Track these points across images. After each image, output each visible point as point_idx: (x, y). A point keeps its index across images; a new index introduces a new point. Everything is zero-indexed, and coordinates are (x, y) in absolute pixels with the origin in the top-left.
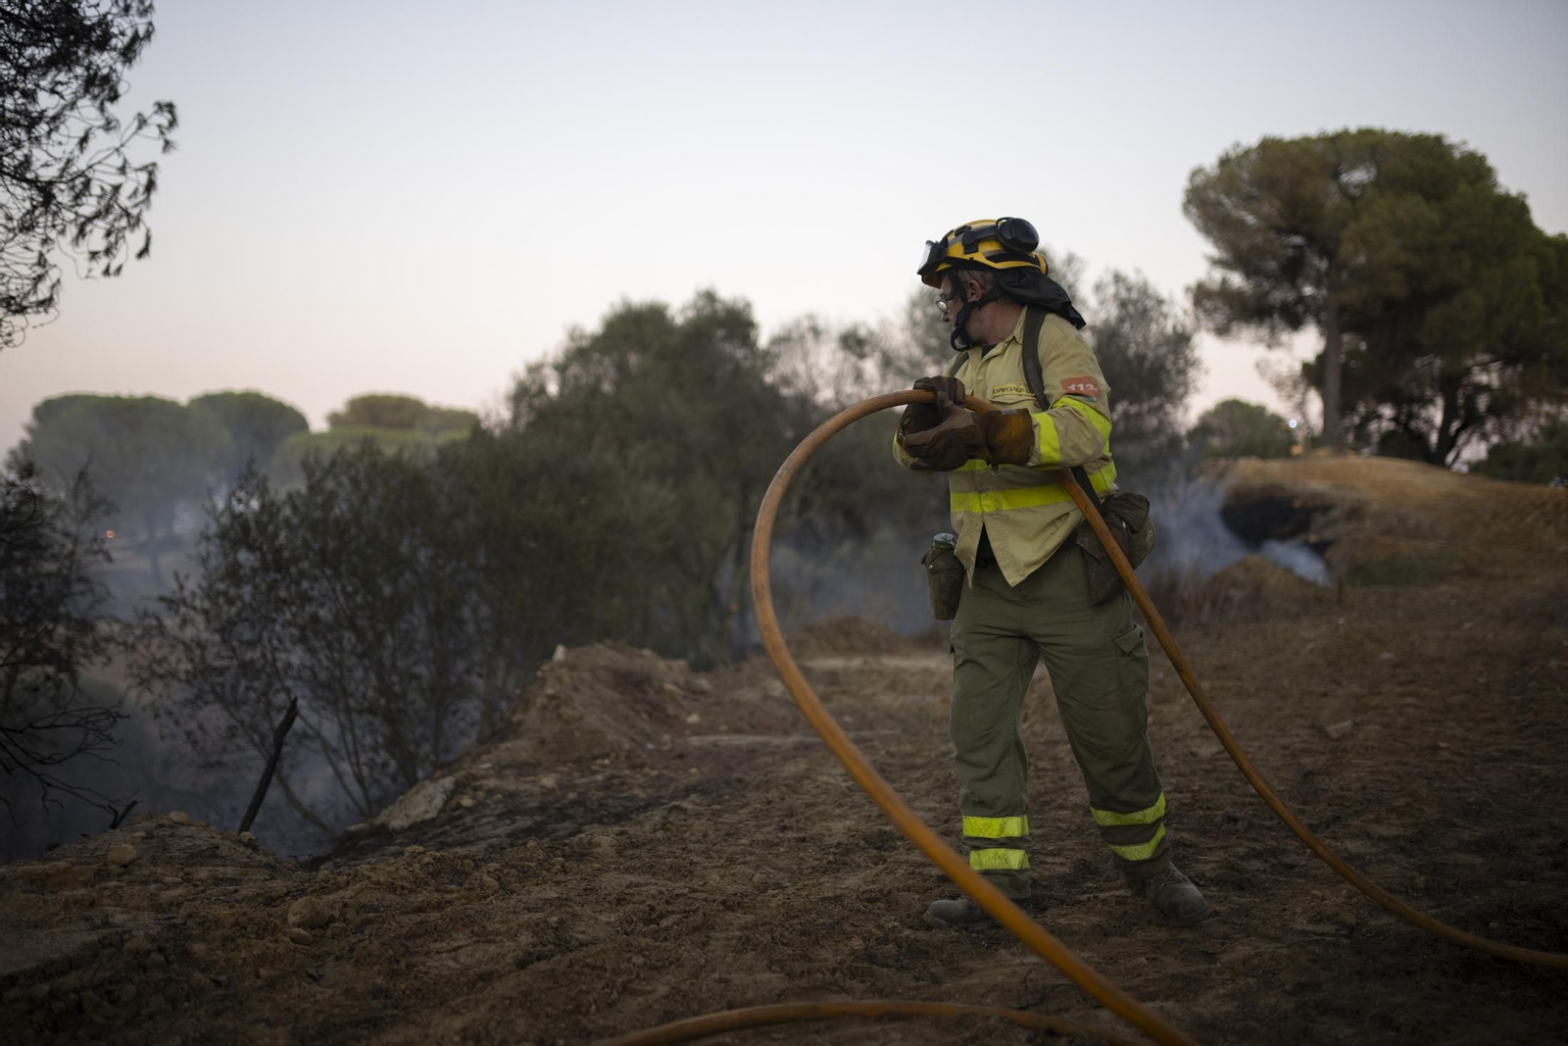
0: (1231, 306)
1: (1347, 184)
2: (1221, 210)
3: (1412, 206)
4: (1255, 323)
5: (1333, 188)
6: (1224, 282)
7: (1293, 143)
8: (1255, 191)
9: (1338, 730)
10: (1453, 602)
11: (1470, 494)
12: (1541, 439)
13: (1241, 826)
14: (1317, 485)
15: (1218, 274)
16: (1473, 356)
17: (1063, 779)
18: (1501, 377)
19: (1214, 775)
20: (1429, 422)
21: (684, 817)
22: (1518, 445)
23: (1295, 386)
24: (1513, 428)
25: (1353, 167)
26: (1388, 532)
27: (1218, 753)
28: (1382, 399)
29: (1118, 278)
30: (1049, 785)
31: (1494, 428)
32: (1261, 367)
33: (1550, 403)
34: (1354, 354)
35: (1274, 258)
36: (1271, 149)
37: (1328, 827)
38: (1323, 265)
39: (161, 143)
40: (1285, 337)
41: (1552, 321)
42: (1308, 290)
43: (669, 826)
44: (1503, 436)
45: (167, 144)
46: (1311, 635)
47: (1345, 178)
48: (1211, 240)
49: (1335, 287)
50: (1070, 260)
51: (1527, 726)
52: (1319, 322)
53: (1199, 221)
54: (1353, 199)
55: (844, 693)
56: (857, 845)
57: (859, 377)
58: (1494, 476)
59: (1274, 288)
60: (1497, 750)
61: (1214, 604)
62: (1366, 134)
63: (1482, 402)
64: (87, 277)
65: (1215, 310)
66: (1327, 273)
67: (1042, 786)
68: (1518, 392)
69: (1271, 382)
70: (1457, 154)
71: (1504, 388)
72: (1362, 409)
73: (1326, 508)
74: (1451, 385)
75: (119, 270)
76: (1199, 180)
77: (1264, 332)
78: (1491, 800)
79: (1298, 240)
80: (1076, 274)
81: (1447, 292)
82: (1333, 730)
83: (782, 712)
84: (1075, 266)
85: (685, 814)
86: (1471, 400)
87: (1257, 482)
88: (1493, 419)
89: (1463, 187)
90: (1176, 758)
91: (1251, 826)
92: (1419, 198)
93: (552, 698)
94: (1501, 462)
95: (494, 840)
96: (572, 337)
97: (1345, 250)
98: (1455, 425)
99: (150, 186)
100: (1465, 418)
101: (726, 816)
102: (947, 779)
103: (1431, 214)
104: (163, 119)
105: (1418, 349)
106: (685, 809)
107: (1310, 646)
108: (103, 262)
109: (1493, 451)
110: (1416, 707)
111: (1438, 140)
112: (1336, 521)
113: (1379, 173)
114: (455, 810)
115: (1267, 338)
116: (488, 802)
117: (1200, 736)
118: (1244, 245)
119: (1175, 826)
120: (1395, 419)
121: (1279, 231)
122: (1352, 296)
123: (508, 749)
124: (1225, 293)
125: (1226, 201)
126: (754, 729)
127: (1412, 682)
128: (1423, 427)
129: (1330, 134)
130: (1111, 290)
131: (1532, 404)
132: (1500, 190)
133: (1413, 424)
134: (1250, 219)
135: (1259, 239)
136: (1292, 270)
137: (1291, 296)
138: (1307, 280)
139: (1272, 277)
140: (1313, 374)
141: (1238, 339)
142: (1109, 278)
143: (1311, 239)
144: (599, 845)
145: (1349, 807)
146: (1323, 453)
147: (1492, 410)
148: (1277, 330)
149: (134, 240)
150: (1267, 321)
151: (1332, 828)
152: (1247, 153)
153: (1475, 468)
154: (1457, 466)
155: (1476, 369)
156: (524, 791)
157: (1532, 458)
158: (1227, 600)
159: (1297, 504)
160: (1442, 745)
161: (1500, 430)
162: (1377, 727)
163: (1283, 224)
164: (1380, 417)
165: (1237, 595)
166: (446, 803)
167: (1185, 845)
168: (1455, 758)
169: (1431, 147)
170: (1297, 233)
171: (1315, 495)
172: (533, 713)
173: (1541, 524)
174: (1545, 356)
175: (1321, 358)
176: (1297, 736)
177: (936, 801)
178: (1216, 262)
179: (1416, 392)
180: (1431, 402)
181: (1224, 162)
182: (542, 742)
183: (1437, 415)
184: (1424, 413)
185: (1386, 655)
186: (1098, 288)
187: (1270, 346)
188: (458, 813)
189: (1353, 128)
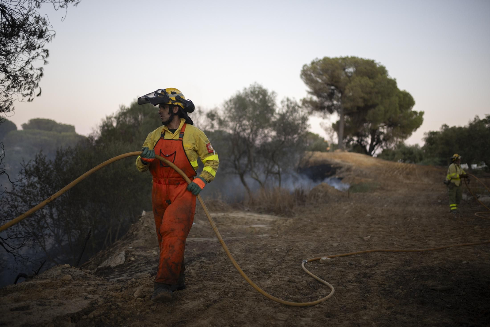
0: (313, 106)
1: (347, 72)
2: (311, 77)
3: (365, 80)
4: (320, 111)
5: (343, 73)
6: (311, 98)
7: (333, 59)
8: (321, 72)
9: (367, 239)
10: (379, 198)
11: (379, 165)
12: (397, 149)
13: (354, 266)
14: (337, 161)
15: (310, 96)
16: (380, 124)
17: (302, 253)
18: (387, 130)
19: (340, 252)
20: (367, 142)
21: (205, 264)
22: (391, 150)
23: (331, 131)
24: (390, 145)
25: (350, 67)
26: (358, 176)
27: (338, 245)
28: (354, 135)
29: (288, 100)
30: (299, 254)
31: (384, 145)
32: (321, 125)
33: (400, 138)
34: (347, 121)
35: (326, 92)
36: (326, 60)
37: (375, 266)
38: (340, 95)
39: (44, 62)
40: (328, 115)
41: (401, 115)
42: (335, 102)
43: (203, 267)
44: (387, 147)
45: (46, 62)
46: (346, 208)
47: (347, 70)
48: (308, 86)
49: (343, 102)
50: (273, 93)
51: (413, 238)
52: (338, 112)
53: (305, 80)
54: (349, 77)
55: (222, 225)
56: (259, 272)
57: (212, 126)
58: (384, 159)
59: (325, 101)
60: (409, 245)
61: (314, 197)
62: (353, 58)
63: (382, 137)
64: (21, 101)
65: (308, 106)
66: (341, 98)
67: (297, 255)
68: (391, 135)
69: (324, 129)
70: (378, 66)
71: (388, 134)
72: (348, 138)
73: (340, 168)
74: (374, 132)
75: (32, 100)
76: (305, 68)
77: (322, 114)
78: (412, 259)
79: (333, 87)
80: (274, 97)
81: (374, 106)
82: (365, 238)
83: (209, 231)
84: (274, 95)
85: (205, 263)
86: (378, 136)
87: (320, 159)
88: (384, 142)
89: (379, 76)
90: (328, 246)
91: (356, 266)
92: (367, 78)
93: (146, 227)
94: (385, 155)
95: (149, 271)
96: (122, 109)
97: (347, 91)
98: (374, 143)
99: (41, 75)
100: (377, 141)
101: (216, 264)
102: (271, 253)
103: (371, 83)
104: (45, 55)
105: (364, 121)
106: (205, 262)
107: (347, 212)
108: (28, 97)
109: (384, 151)
110: (383, 231)
111: (373, 62)
112: (343, 172)
113: (356, 70)
114: (129, 261)
115: (323, 116)
116: (139, 259)
117: (331, 240)
118: (317, 88)
119: (337, 266)
120: (358, 141)
121: (328, 84)
122: (349, 105)
123: (136, 243)
124: (311, 102)
125: (313, 74)
126: (203, 236)
127: (379, 224)
128: (365, 143)
129: (343, 57)
130: (286, 103)
131: (395, 139)
132: (388, 77)
133: (362, 143)
134: (320, 81)
135: (322, 86)
136: (331, 96)
137: (330, 104)
138: (335, 99)
139: (325, 98)
140: (336, 127)
141: (315, 116)
142: (285, 100)
143: (337, 87)
144: (191, 273)
145: (379, 261)
146: (338, 151)
147: (384, 140)
148: (326, 113)
149: (36, 91)
150: (323, 111)
151: (376, 267)
152: (319, 61)
153: (379, 156)
154: (374, 156)
155: (380, 128)
156: (149, 256)
157: (394, 154)
158: (318, 196)
159: (332, 166)
160: (395, 243)
161: (386, 145)
162: (376, 238)
163: (329, 83)
164: (353, 140)
165: (321, 195)
166: (126, 259)
167: (342, 271)
168: (399, 247)
169: (371, 63)
170: (333, 85)
171: (337, 164)
172: (141, 231)
173: (399, 174)
174: (399, 125)
175: (338, 122)
176: (356, 240)
177: (271, 259)
178: (309, 93)
179: (363, 133)
180: (368, 136)
181: (313, 63)
182: (146, 241)
183: (369, 140)
184: (365, 140)
185: (368, 215)
186: (282, 102)
187: (324, 118)
188: (130, 262)
189: (350, 56)
